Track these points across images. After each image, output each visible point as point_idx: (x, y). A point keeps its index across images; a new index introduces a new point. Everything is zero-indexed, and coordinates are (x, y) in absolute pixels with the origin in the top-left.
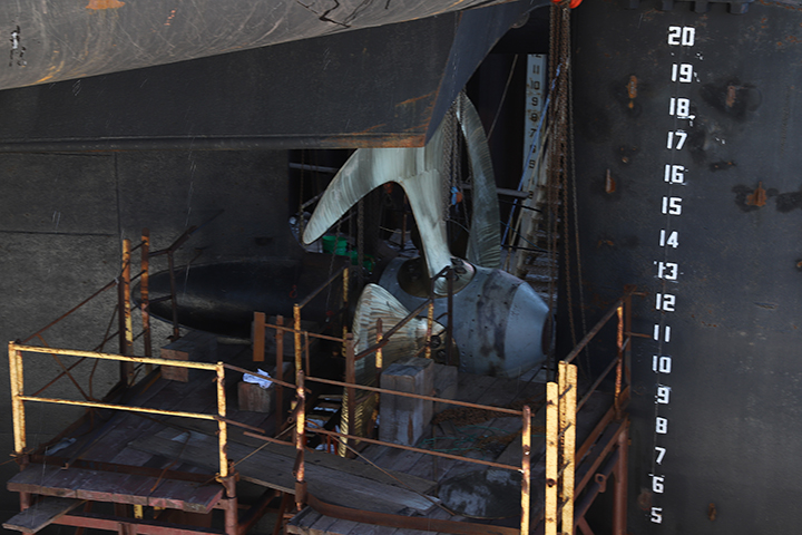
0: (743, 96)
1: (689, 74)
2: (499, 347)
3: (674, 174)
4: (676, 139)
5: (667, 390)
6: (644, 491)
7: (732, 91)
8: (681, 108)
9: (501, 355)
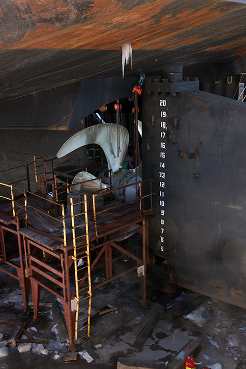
0: (178, 121)
1: (165, 114)
2: (124, 194)
3: (163, 145)
4: (163, 134)
5: (163, 211)
6: (159, 241)
7: (176, 120)
8: (164, 125)
9: (124, 196)
